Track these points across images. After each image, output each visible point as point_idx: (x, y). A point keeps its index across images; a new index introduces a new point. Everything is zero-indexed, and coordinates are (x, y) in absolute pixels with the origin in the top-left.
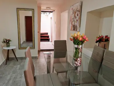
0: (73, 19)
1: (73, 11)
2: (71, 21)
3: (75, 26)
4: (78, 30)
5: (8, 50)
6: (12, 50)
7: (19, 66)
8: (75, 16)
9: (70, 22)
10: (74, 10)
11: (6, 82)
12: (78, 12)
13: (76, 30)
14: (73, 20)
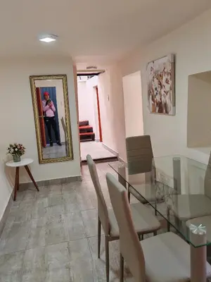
0: (156, 89)
1: (155, 73)
2: (151, 93)
3: (163, 103)
4: (171, 113)
5: (18, 168)
6: (26, 167)
7: (46, 200)
8: (160, 84)
9: (149, 95)
10: (158, 71)
11: (33, 233)
12: (166, 76)
13: (167, 112)
14: (155, 92)
